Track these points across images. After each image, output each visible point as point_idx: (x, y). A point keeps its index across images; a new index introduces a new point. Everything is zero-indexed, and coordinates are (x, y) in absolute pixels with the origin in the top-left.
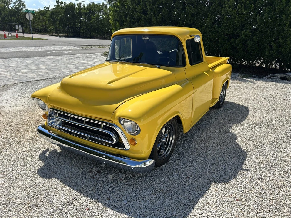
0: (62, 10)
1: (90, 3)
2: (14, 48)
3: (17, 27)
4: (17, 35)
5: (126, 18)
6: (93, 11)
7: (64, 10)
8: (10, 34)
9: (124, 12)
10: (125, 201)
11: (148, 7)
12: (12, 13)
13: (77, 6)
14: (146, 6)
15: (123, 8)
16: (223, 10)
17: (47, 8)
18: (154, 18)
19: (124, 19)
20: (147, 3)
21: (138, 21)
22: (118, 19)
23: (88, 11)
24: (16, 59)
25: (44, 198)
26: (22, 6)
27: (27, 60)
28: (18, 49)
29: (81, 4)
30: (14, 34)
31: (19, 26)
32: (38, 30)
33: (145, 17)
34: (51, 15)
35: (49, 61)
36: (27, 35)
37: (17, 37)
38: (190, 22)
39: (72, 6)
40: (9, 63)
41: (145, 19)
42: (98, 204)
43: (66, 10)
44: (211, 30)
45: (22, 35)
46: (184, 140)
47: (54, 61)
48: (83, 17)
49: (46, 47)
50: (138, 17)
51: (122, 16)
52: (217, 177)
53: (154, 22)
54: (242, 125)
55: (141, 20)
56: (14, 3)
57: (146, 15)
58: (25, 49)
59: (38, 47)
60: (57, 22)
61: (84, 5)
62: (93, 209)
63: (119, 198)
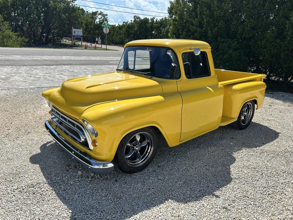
0: (136, 24)
1: (163, 18)
2: (85, 57)
3: (97, 39)
4: (95, 46)
5: (183, 31)
6: (164, 25)
7: (138, 25)
8: (91, 45)
9: (182, 26)
10: (77, 196)
11: (205, 20)
12: (96, 27)
13: (150, 21)
14: (203, 19)
15: (181, 22)
16: (288, 23)
17: (125, 23)
18: (210, 31)
19: (181, 33)
20: (204, 17)
21: (193, 34)
22: (176, 32)
23: (160, 25)
24: (81, 66)
25: (19, 177)
26: (105, 21)
27: (90, 67)
28: (88, 58)
29: (154, 18)
30: (93, 45)
31: (98, 39)
32: (116, 42)
33: (201, 30)
34: (127, 29)
35: (108, 69)
36: (104, 46)
37: (95, 48)
38: (249, 35)
39: (146, 20)
40: (74, 69)
41: (200, 32)
42: (52, 192)
43: (140, 24)
44: (273, 45)
45: (100, 46)
46: (175, 155)
47: (111, 69)
48: (155, 30)
49: (111, 57)
50: (194, 30)
51: (179, 29)
52: (179, 196)
53: (209, 35)
54: (254, 151)
55: (197, 33)
56: (99, 19)
57: (201, 29)
58: (93, 58)
59: (104, 57)
60: (131, 35)
61: (157, 20)
62: (46, 195)
63: (73, 192)
